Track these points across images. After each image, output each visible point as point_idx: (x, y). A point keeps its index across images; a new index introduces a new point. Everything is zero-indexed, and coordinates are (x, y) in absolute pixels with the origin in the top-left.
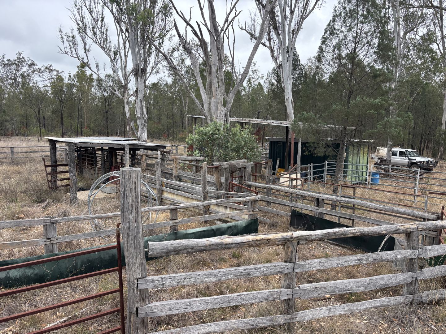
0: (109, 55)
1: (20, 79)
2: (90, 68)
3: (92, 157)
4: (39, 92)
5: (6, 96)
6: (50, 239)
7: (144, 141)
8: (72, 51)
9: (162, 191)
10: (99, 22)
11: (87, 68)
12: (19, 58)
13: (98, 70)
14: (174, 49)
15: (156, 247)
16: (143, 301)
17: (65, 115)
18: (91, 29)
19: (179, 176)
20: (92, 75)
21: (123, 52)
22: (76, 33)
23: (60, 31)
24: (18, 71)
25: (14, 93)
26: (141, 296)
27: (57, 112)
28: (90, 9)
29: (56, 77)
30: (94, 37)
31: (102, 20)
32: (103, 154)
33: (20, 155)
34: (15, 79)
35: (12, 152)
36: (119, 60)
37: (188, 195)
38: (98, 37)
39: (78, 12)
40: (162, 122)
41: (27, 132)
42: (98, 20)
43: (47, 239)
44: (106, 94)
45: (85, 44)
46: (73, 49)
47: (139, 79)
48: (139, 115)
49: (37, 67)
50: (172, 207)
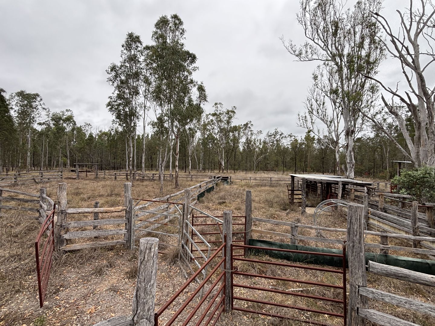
0: (326, 124)
1: (275, 142)
2: (314, 133)
3: (315, 187)
4: (284, 148)
5: (269, 151)
6: (294, 235)
7: (351, 179)
8: (304, 125)
9: (369, 217)
10: (322, 106)
11: (311, 132)
12: (276, 132)
13: (319, 133)
14: (377, 113)
15: (377, 267)
16: (363, 305)
17: (297, 160)
18: (316, 111)
19: (384, 208)
20: (314, 136)
21: (336, 120)
22: (307, 114)
23: (299, 115)
24: (275, 138)
25: (272, 149)
26: (361, 299)
27: (293, 158)
28: (316, 99)
29: (294, 139)
30: (317, 115)
31: (324, 104)
32: (322, 185)
33: (274, 182)
34: (273, 142)
35: (271, 180)
36: (333, 127)
37: (395, 225)
38: (320, 114)
39: (309, 103)
40: (364, 164)
41: (277, 169)
42: (320, 105)
43: (292, 235)
44: (323, 147)
45: (312, 120)
46: (305, 124)
47: (349, 137)
48: (349, 161)
49: (284, 135)
50: (383, 234)
